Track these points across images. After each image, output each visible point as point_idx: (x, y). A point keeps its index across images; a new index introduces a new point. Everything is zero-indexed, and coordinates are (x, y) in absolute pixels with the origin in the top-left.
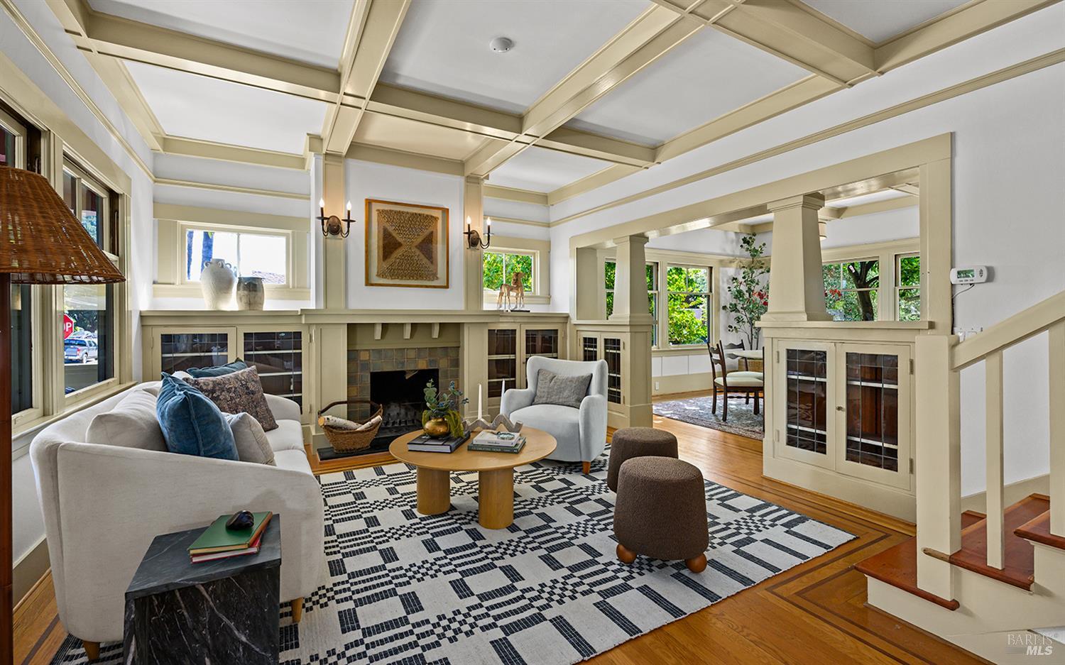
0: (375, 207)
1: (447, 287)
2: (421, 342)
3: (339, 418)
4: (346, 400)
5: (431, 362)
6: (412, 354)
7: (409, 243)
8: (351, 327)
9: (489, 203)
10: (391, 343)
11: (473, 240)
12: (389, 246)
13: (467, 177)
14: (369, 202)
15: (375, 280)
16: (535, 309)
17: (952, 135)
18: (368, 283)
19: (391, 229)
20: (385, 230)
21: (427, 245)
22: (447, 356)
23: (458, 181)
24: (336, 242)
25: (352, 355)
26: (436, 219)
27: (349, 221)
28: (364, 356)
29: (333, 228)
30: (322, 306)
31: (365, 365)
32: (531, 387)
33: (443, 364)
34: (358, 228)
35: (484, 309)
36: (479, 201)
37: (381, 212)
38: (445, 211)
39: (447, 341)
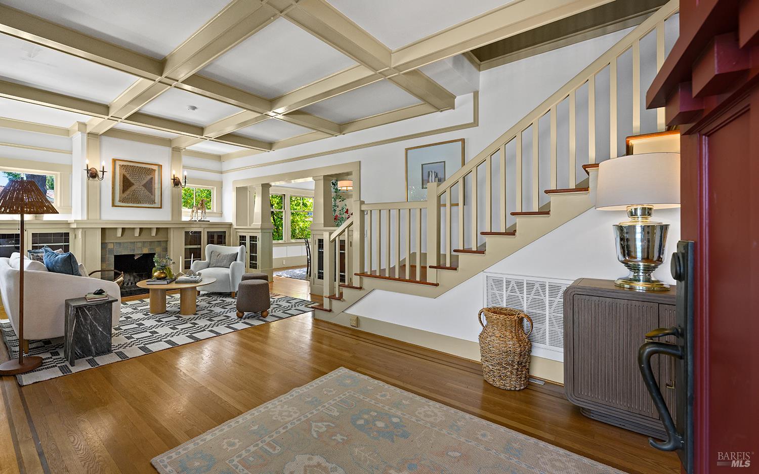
0: (118, 163)
1: (161, 208)
2: (144, 238)
4: (100, 270)
5: (151, 249)
6: (140, 245)
7: (138, 186)
8: (103, 230)
9: (186, 160)
10: (127, 239)
11: (176, 183)
12: (126, 184)
13: (173, 148)
14: (114, 161)
15: (117, 203)
16: (213, 220)
17: (360, 162)
18: (113, 205)
19: (126, 173)
20: (124, 177)
21: (149, 186)
22: (160, 246)
23: (167, 150)
24: (95, 183)
25: (104, 245)
26: (154, 170)
27: (103, 172)
28: (110, 246)
29: (93, 175)
30: (85, 218)
31: (111, 251)
32: (207, 260)
33: (158, 250)
34: (108, 176)
35: (183, 220)
36: (180, 160)
37: (122, 166)
38: (160, 166)
39: (161, 238)
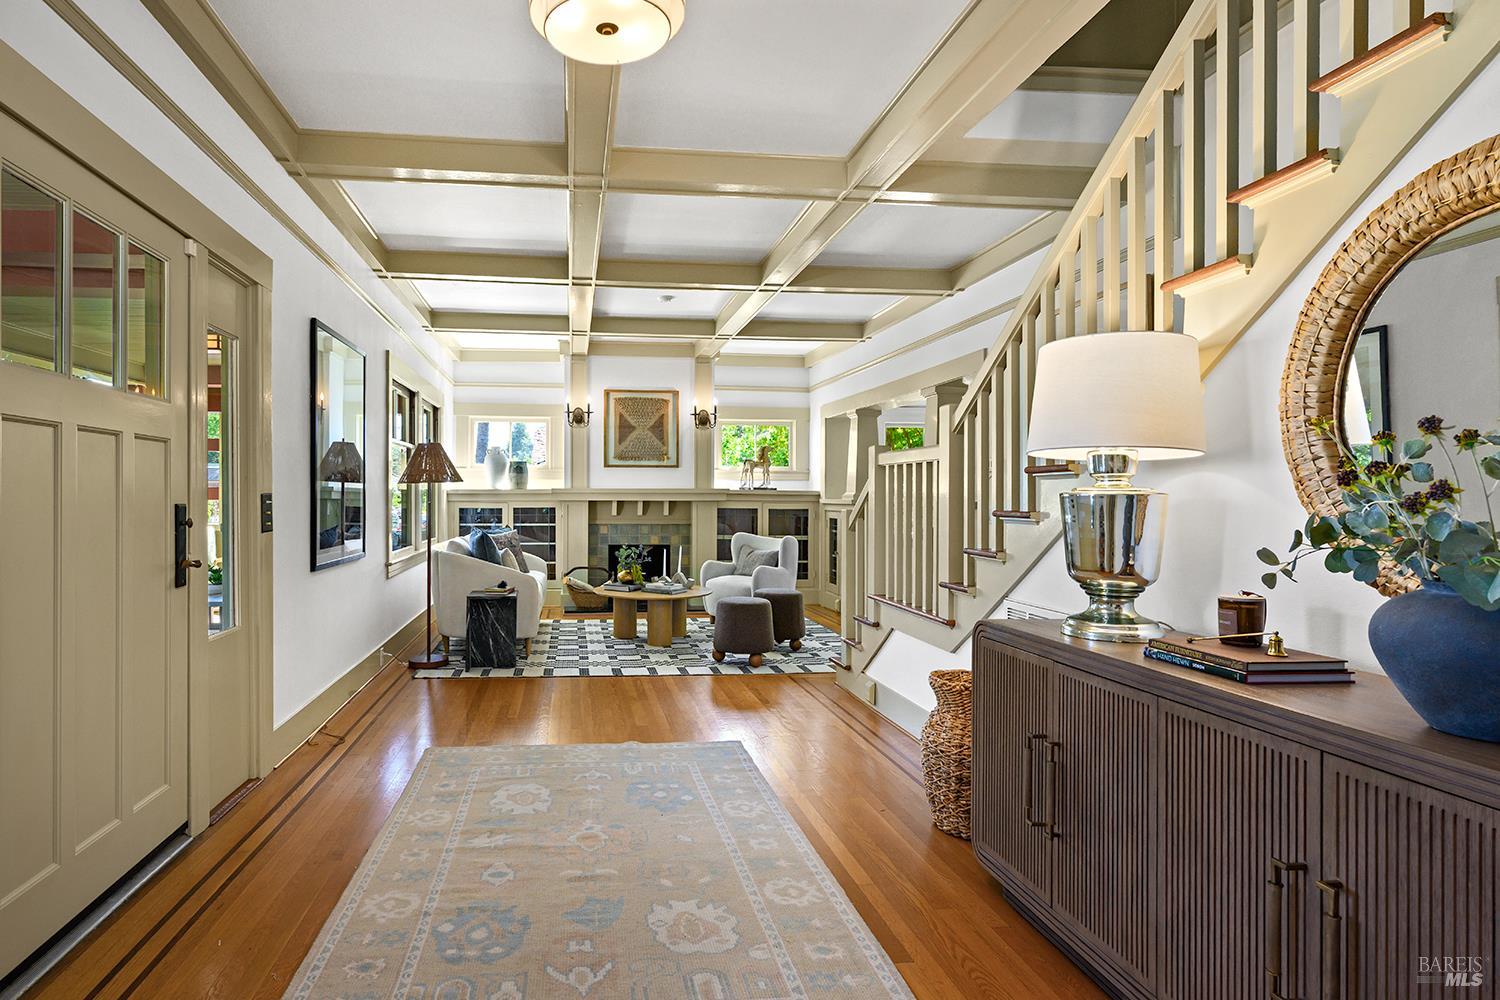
0: (613, 396)
1: (677, 466)
2: (652, 518)
3: (581, 580)
4: (587, 566)
5: (662, 538)
6: (645, 530)
7: (642, 432)
8: (592, 504)
10: (626, 519)
11: (703, 420)
12: (625, 429)
13: (697, 358)
14: (607, 393)
15: (612, 461)
17: (986, 350)
18: (606, 465)
19: (624, 412)
20: (622, 417)
21: (659, 428)
22: (678, 533)
23: (688, 363)
24: (580, 430)
25: (593, 528)
26: (667, 402)
27: (589, 413)
28: (603, 530)
29: (577, 419)
30: (569, 486)
31: (605, 538)
32: (734, 562)
33: (674, 540)
34: (597, 419)
35: (716, 487)
36: (710, 377)
37: (618, 400)
38: (676, 394)
39: (678, 518)
